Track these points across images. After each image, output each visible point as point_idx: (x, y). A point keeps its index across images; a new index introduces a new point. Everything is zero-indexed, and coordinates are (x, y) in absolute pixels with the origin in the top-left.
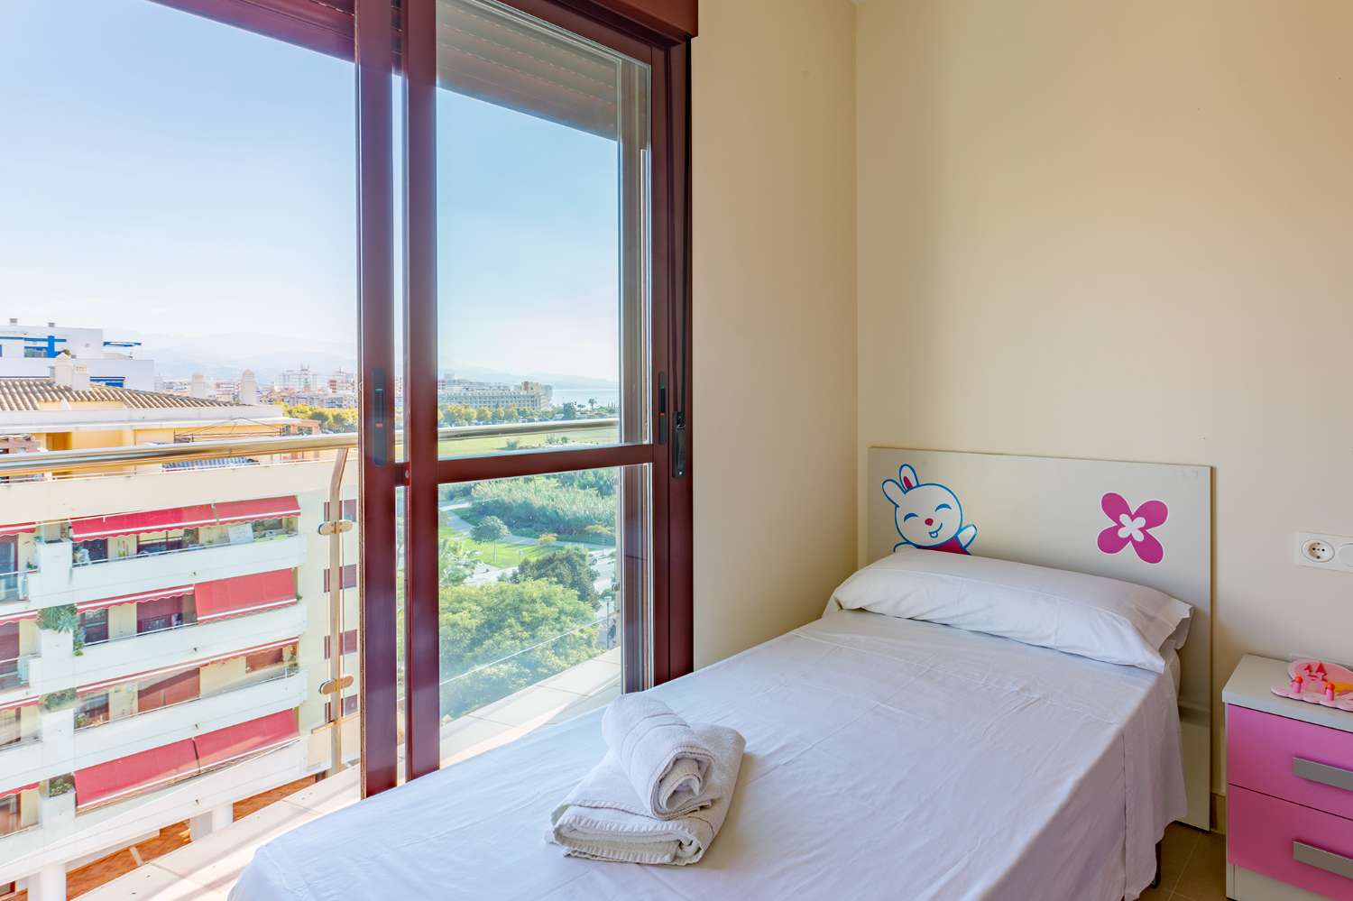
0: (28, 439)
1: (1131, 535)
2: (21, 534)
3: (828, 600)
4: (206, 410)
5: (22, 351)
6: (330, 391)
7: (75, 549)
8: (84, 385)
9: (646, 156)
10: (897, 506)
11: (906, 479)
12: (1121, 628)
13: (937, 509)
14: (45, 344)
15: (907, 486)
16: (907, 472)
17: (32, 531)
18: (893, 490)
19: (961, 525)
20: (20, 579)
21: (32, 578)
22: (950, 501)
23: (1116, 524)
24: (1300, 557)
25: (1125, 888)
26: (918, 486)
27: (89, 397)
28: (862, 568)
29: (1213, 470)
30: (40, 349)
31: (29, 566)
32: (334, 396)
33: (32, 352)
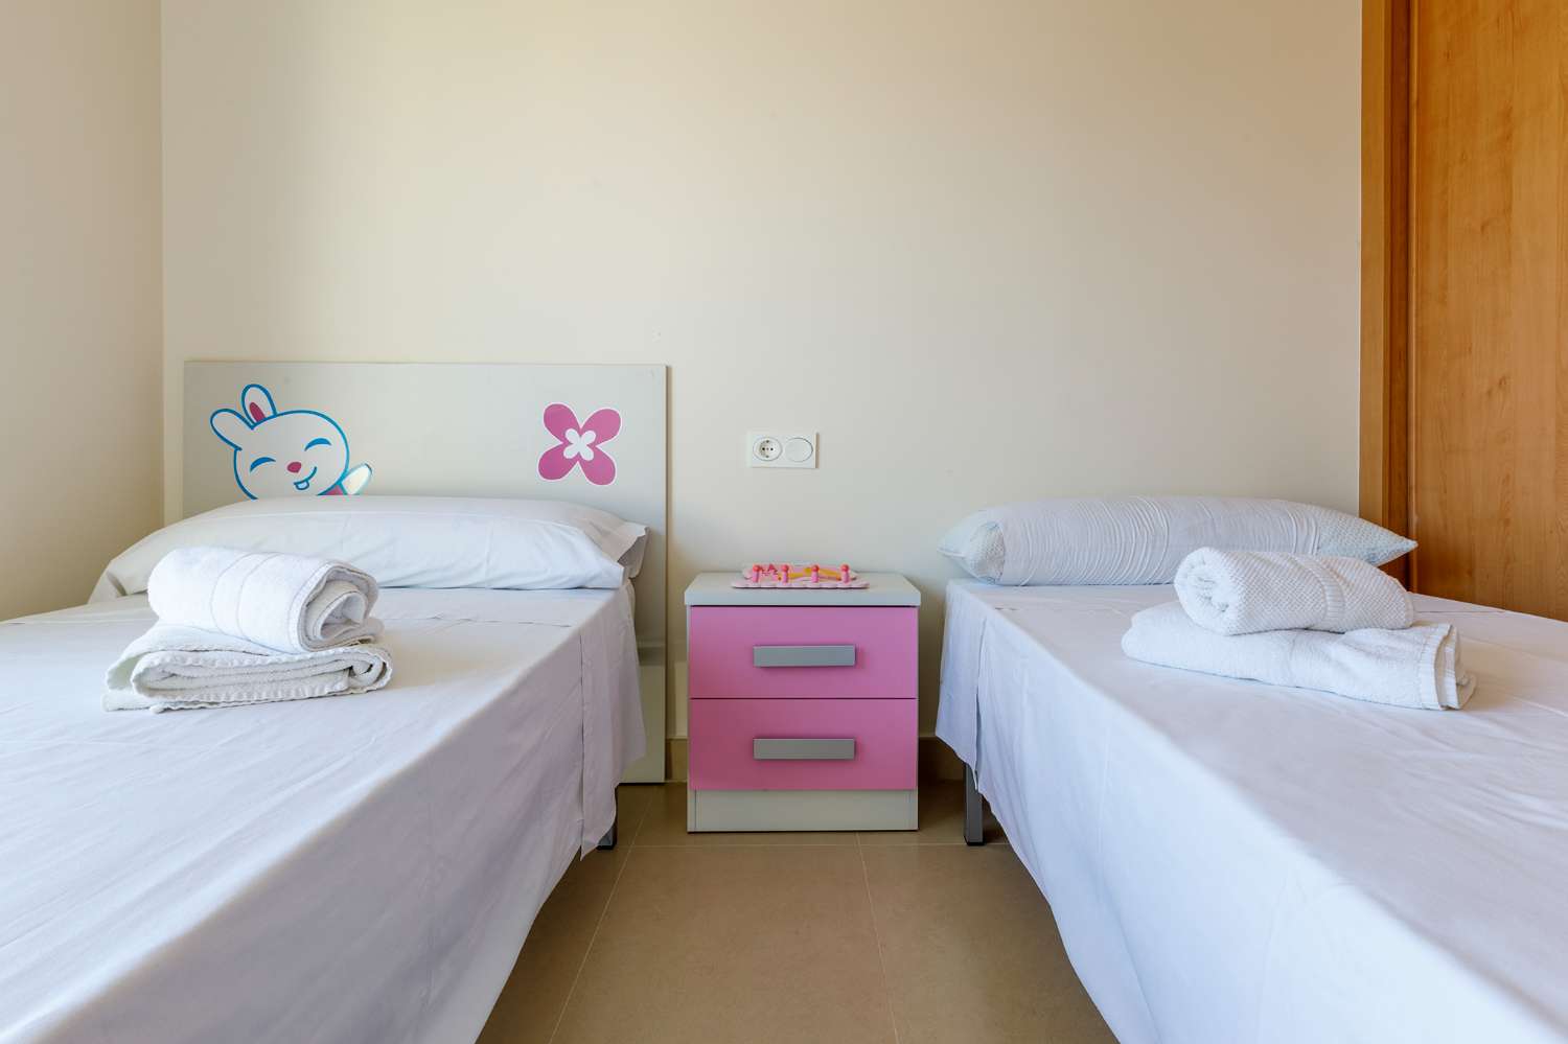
1: (579, 454)
3: (98, 578)
10: (238, 449)
11: (254, 407)
13: (307, 448)
15: (257, 417)
16: (255, 396)
18: (229, 425)
19: (346, 467)
22: (328, 432)
23: (561, 443)
24: (751, 459)
25: (582, 835)
26: (276, 415)
28: (171, 523)
29: (668, 370)
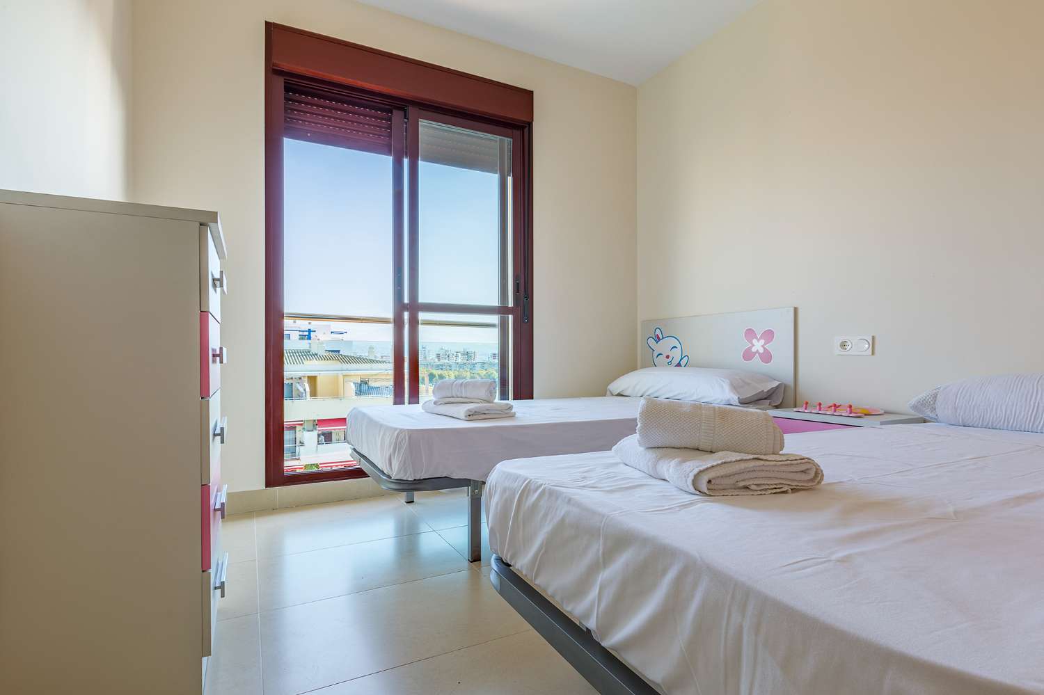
0: (300, 378)
1: (758, 350)
2: (297, 426)
4: (375, 366)
5: (299, 337)
6: (437, 360)
7: (319, 436)
8: (322, 353)
9: (510, 179)
10: (654, 350)
11: (658, 336)
12: (724, 385)
13: (671, 350)
14: (307, 333)
15: (658, 339)
16: (658, 332)
17: (301, 425)
18: (651, 342)
19: (681, 356)
20: (297, 448)
21: (302, 448)
22: (678, 345)
23: (751, 345)
24: (838, 350)
26: (663, 338)
27: (325, 358)
29: (796, 310)
30: (305, 336)
31: (300, 442)
32: (439, 363)
33: (302, 337)
